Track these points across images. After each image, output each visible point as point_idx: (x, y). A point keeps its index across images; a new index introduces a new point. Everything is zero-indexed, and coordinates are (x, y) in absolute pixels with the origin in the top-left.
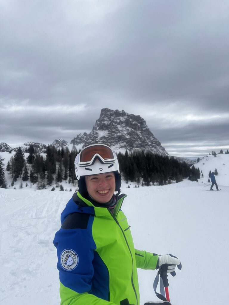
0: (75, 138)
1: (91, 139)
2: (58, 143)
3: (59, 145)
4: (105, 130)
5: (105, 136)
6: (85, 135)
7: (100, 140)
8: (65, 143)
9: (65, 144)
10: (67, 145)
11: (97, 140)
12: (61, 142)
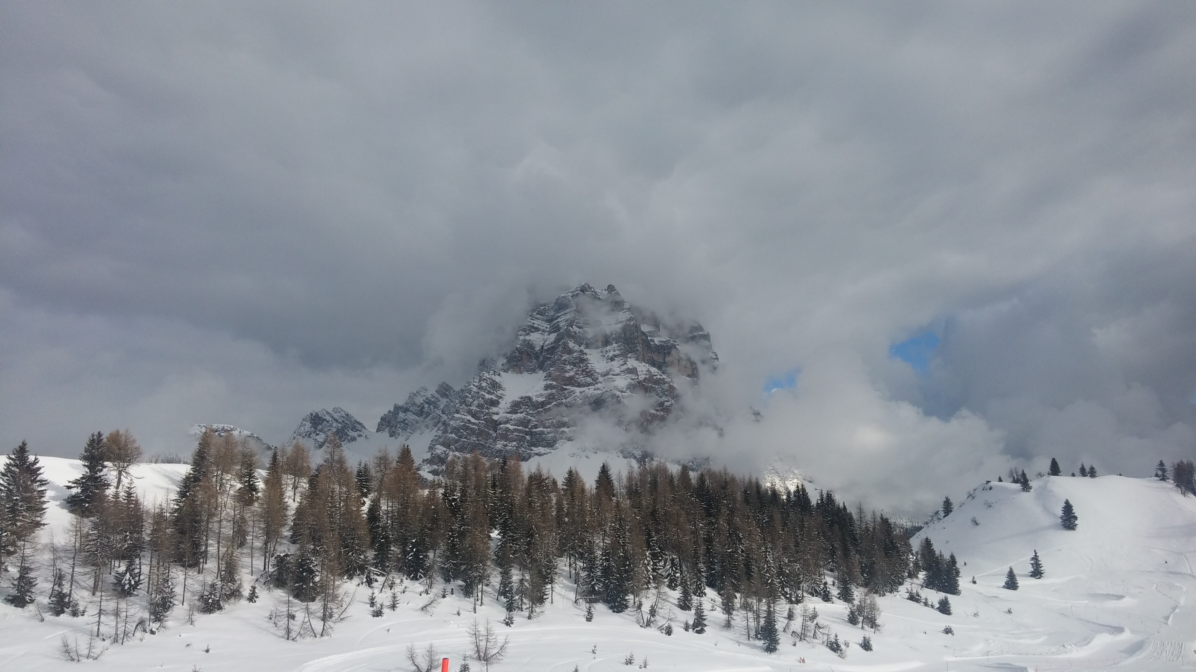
0: (397, 408)
1: (470, 412)
4: (533, 371)
5: (529, 398)
6: (444, 395)
7: (509, 415)
11: (497, 414)
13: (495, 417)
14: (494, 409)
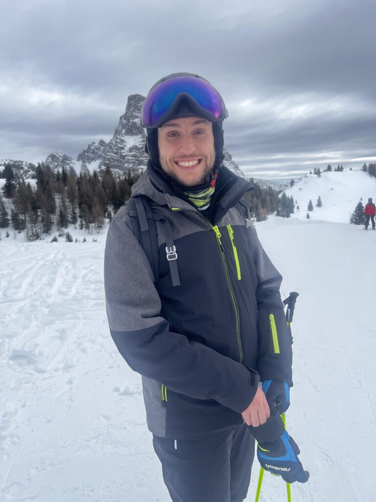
0: (84, 151)
1: (113, 152)
2: (55, 159)
3: (57, 163)
4: (137, 134)
5: (136, 146)
6: (102, 145)
7: (129, 153)
8: (69, 160)
9: (69, 162)
10: (71, 163)
11: (124, 153)
12: (61, 158)
13: (124, 154)
14: (123, 151)
